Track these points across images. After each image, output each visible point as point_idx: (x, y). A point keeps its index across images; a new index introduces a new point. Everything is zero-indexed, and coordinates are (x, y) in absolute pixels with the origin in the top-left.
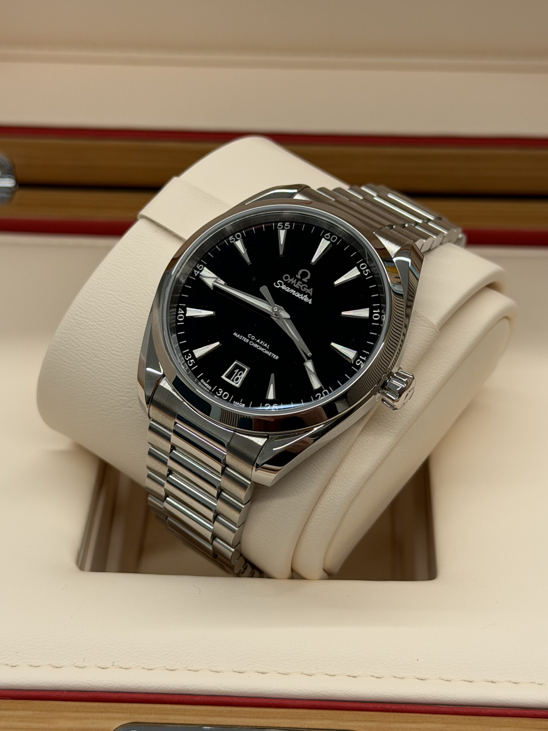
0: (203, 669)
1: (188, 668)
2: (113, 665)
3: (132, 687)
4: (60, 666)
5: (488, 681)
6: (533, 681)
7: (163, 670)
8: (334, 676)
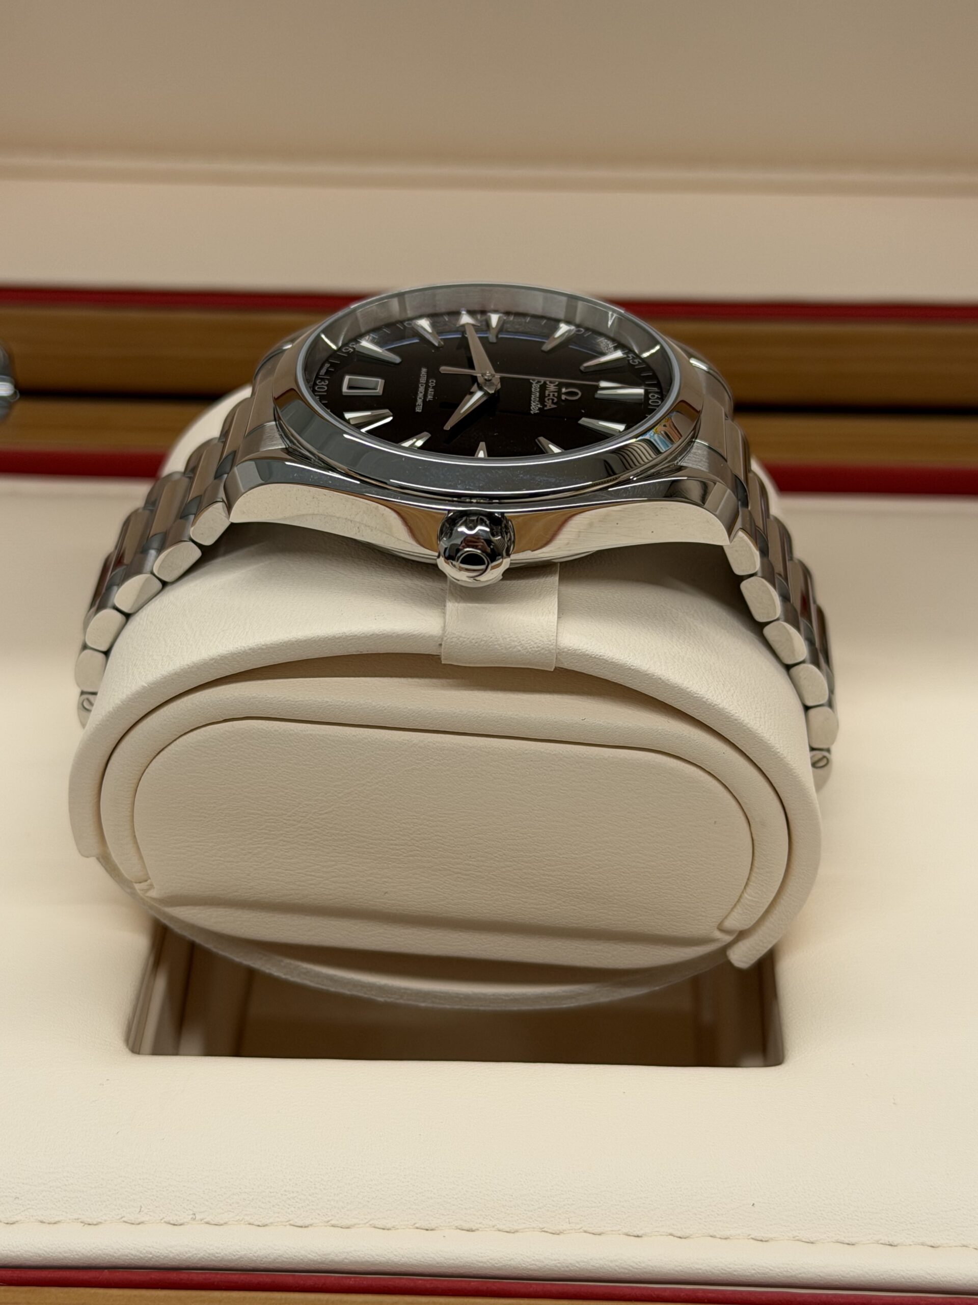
0: (359, 1224)
2: (193, 1219)
3: (230, 1258)
4: (95, 1223)
5: (882, 1244)
6: (965, 1243)
7: (285, 1226)
8: (600, 1234)
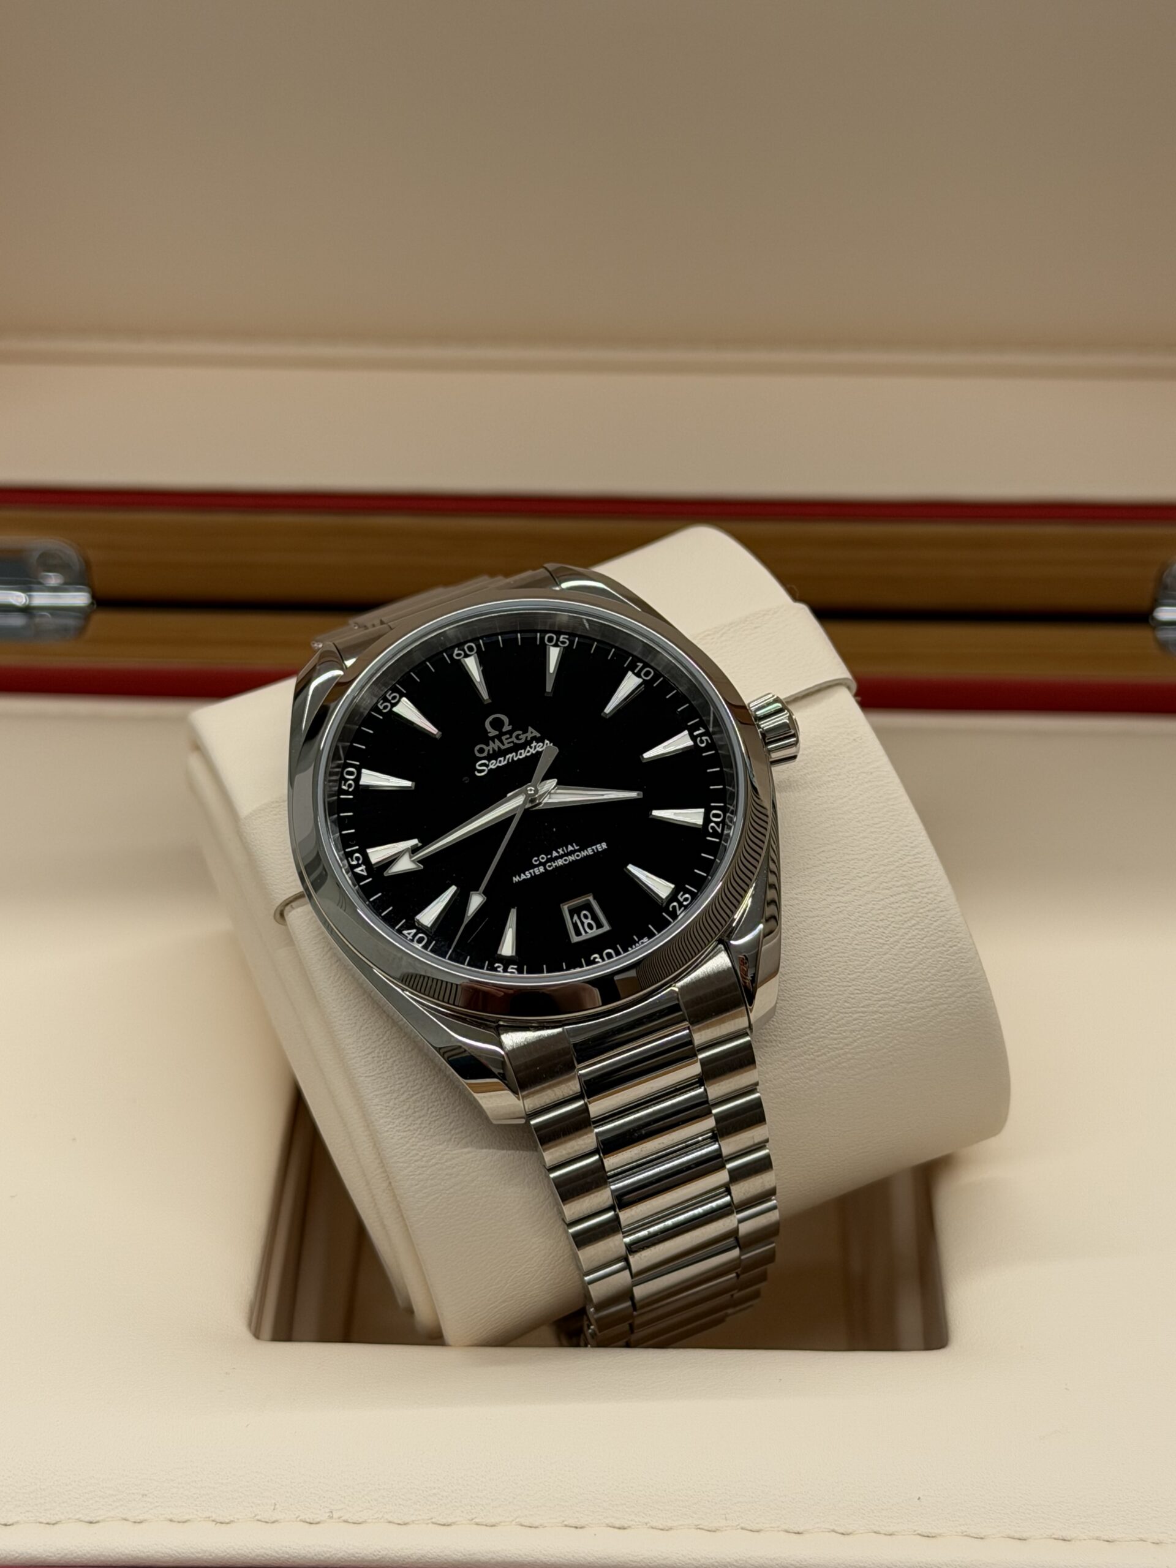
0: (505, 1522)
1: (477, 1520)
2: (332, 1517)
4: (227, 1521)
5: (1055, 1539)
7: (428, 1523)
8: (758, 1531)
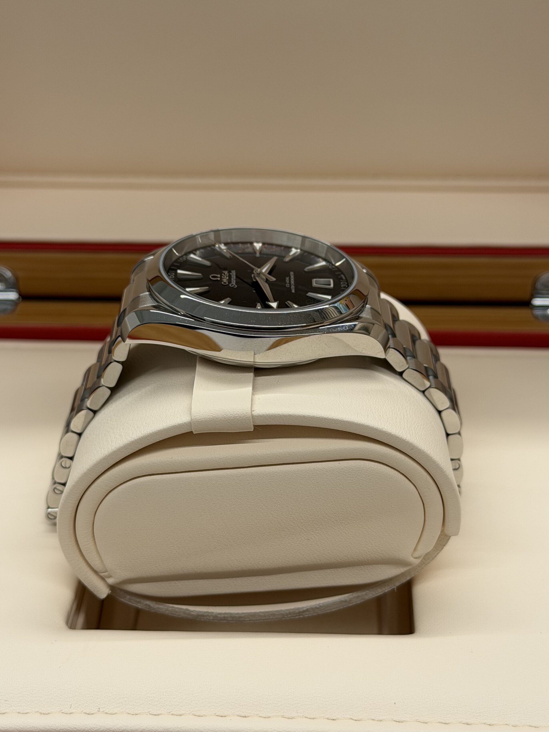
0: (186, 714)
1: (172, 713)
2: (99, 711)
4: (47, 713)
5: (463, 723)
6: (507, 723)
7: (147, 714)
8: (313, 719)
